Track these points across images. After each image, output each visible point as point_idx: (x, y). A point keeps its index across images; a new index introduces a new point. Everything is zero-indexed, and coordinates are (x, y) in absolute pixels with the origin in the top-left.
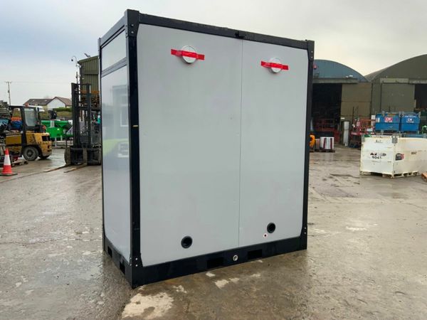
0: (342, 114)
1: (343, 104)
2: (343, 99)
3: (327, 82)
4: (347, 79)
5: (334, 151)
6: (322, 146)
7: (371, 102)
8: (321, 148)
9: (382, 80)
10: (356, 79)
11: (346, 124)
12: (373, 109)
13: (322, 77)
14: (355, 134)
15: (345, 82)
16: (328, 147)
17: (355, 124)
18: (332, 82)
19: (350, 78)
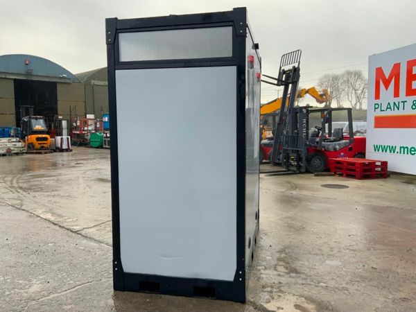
0: (59, 112)
1: (59, 102)
2: (58, 98)
3: (41, 79)
4: (60, 78)
5: (71, 151)
6: (60, 146)
7: (85, 102)
8: (57, 148)
9: (93, 82)
10: (69, 79)
11: (64, 123)
12: (88, 109)
13: (35, 74)
14: (78, 132)
15: (59, 81)
16: (65, 147)
17: (76, 122)
18: (47, 80)
19: (64, 78)
